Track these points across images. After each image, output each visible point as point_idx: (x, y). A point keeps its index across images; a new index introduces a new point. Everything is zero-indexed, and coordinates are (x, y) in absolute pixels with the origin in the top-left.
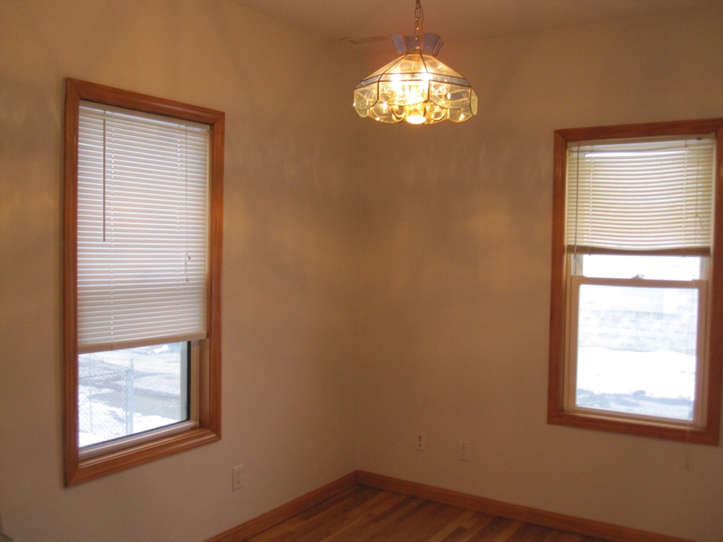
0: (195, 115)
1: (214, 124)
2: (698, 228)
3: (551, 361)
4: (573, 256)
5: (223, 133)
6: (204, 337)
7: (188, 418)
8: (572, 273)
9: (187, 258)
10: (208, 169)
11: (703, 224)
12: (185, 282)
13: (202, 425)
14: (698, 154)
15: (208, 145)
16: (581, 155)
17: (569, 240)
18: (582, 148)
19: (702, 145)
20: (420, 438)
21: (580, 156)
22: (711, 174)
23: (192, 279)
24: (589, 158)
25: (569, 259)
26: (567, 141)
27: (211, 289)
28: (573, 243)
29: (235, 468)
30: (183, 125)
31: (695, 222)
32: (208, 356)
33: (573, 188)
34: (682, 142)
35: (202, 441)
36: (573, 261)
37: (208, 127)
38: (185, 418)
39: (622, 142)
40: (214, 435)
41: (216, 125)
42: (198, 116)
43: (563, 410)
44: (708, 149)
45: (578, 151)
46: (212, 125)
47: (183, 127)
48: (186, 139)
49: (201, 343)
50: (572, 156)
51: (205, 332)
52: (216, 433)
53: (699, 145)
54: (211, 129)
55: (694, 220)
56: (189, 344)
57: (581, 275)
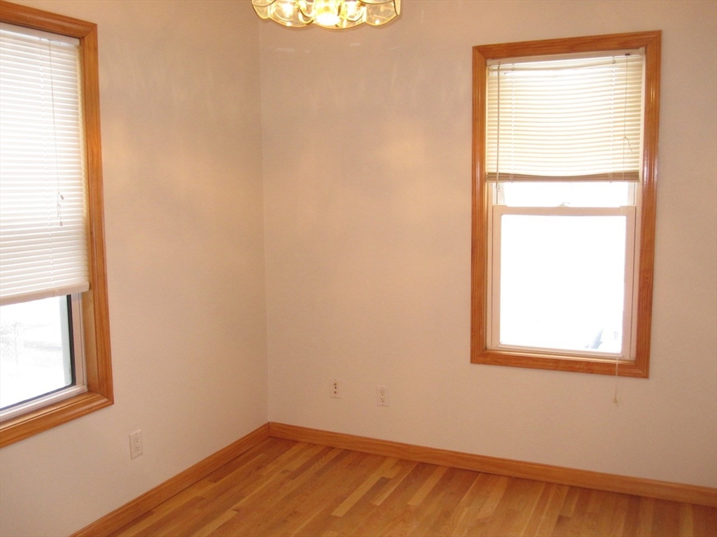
0: (60, 26)
1: (83, 37)
2: (626, 151)
3: (473, 298)
4: (494, 184)
5: (96, 49)
6: (86, 289)
7: (74, 383)
8: (494, 203)
9: (60, 199)
10: (80, 92)
11: (632, 146)
12: (59, 226)
13: (91, 389)
14: (627, 71)
15: (78, 63)
16: (502, 73)
17: (490, 167)
18: (502, 66)
19: (632, 61)
20: (335, 384)
21: (500, 75)
22: (640, 92)
23: (66, 223)
24: (511, 77)
25: (491, 187)
26: (487, 58)
27: (92, 233)
28: (495, 171)
29: (131, 434)
30: (45, 37)
31: (624, 144)
32: (93, 312)
33: (494, 110)
34: (609, 59)
35: (91, 408)
36: (494, 190)
37: (77, 42)
38: (70, 383)
39: (544, 60)
40: (106, 400)
41: (86, 38)
42: (64, 28)
43: (486, 349)
44: (637, 66)
45: (499, 70)
46: (81, 38)
47: (45, 40)
48: (50, 55)
49: (84, 295)
50: (492, 75)
51: (88, 284)
52: (108, 398)
53: (627, 61)
54: (80, 44)
55: (622, 142)
56: (69, 298)
57: (502, 204)
